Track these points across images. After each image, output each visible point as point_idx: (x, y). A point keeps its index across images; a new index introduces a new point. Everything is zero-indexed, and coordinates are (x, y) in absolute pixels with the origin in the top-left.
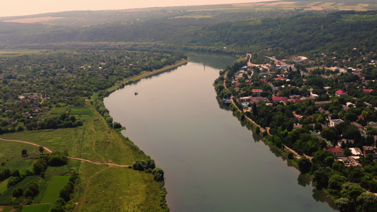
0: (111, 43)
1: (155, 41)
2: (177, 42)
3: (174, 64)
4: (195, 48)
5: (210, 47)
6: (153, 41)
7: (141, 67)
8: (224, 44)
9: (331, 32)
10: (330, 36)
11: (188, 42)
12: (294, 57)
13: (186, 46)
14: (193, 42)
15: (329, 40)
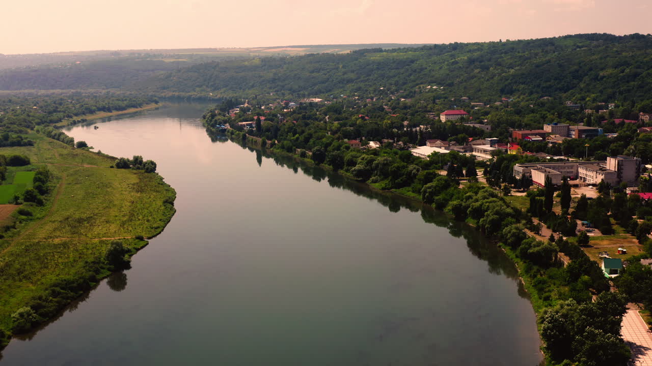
0: (40, 91)
1: (107, 89)
2: (140, 89)
3: (141, 107)
4: (167, 96)
5: (190, 94)
6: (103, 89)
7: (96, 106)
8: (208, 90)
9: (353, 72)
10: (352, 76)
11: (157, 88)
13: (153, 93)
14: (164, 88)
15: (350, 81)
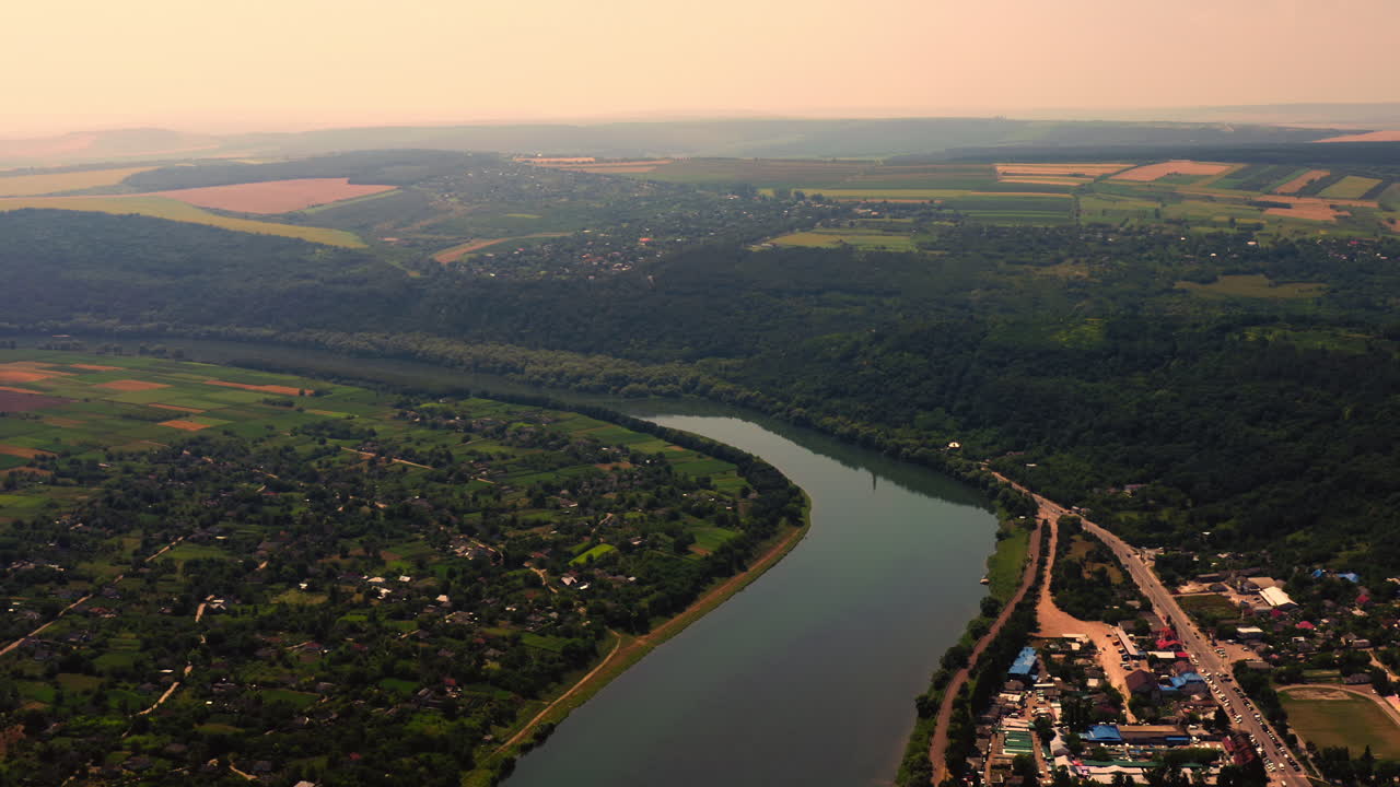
8: (950, 423)
11: (817, 392)
12: (1233, 576)
